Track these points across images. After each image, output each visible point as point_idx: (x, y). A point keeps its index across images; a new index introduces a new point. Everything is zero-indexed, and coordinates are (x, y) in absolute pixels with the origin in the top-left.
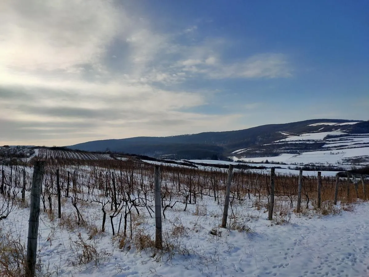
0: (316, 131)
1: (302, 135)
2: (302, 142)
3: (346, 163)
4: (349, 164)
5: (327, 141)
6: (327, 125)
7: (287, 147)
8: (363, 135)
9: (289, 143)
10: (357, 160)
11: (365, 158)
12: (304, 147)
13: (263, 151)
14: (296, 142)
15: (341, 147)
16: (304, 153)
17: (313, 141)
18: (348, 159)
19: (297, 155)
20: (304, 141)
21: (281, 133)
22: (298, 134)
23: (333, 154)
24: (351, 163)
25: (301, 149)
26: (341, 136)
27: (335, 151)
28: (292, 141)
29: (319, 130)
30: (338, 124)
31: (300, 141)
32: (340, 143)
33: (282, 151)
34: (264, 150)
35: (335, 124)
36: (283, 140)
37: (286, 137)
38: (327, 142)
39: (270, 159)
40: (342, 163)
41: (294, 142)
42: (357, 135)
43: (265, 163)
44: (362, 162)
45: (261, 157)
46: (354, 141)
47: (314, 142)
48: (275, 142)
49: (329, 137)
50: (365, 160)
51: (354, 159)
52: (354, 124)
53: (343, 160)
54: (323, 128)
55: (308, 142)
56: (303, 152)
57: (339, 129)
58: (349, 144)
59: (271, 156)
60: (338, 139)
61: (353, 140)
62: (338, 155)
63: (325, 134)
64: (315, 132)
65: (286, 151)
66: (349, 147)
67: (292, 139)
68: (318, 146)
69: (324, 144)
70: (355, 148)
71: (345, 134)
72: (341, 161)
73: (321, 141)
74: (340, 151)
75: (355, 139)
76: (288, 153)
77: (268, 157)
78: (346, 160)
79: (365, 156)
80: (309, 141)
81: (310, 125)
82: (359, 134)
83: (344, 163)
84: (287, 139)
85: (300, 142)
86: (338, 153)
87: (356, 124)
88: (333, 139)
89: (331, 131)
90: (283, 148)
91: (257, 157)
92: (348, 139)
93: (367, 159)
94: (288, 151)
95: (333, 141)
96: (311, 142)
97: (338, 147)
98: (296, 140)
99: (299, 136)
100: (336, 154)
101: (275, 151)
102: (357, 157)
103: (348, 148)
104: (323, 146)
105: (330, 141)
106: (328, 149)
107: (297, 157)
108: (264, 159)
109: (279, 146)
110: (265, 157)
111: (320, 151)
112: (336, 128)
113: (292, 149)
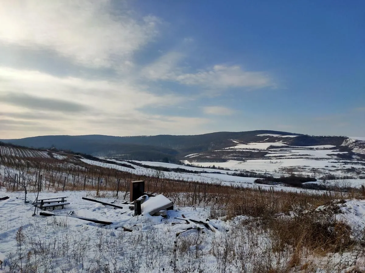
0: (262, 141)
1: (250, 144)
2: (248, 150)
3: (281, 172)
4: (284, 172)
5: (270, 150)
6: (271, 136)
7: (235, 155)
8: (300, 148)
9: (237, 150)
10: (291, 170)
11: (298, 168)
12: (249, 155)
13: (213, 156)
14: (244, 150)
15: (280, 157)
16: (248, 161)
17: (258, 150)
18: (284, 168)
19: (242, 162)
20: (250, 149)
21: (232, 141)
22: (246, 143)
23: (272, 163)
24: (285, 172)
25: (247, 157)
26: (282, 147)
27: (274, 160)
28: (240, 149)
29: (265, 140)
30: (280, 136)
31: (247, 149)
32: (280, 153)
33: (230, 158)
34: (214, 155)
35: (278, 136)
36: (233, 147)
37: (235, 145)
38: (269, 152)
39: (217, 165)
40: (278, 172)
41: (241, 150)
42: (296, 148)
43: (212, 168)
44: (294, 172)
45: (211, 162)
46: (292, 152)
47: (258, 151)
48: (226, 148)
49: (272, 147)
50: (297, 170)
51: (289, 168)
52: (294, 137)
53: (279, 169)
54: (268, 139)
55: (253, 151)
56: (248, 160)
57: (281, 141)
58: (287, 154)
59: (220, 162)
60: (279, 149)
61: (291, 151)
62: (277, 164)
63: (269, 144)
64: (261, 141)
65: (233, 158)
66: (287, 157)
67: (241, 147)
68: (261, 155)
69: (267, 153)
70: (291, 158)
71: (285, 146)
72: (277, 170)
73: (264, 150)
74: (279, 160)
75: (293, 151)
76: (235, 159)
77: (216, 162)
78: (282, 169)
79: (298, 166)
80: (254, 149)
81: (258, 135)
82: (297, 147)
83: (280, 172)
84: (236, 147)
85: (247, 150)
86: (277, 162)
87: (295, 137)
88: (275, 149)
89: (274, 142)
90: (231, 155)
91: (207, 162)
92: (287, 150)
93: (299, 169)
94: (235, 158)
95: (274, 151)
96: (256, 151)
97: (278, 156)
98: (244, 148)
99: (247, 144)
100: (275, 163)
101: (223, 158)
102: (291, 167)
103: (286, 158)
104: (265, 156)
105: (272, 151)
106: (269, 158)
107: (242, 163)
108: (211, 164)
109: (229, 153)
110: (214, 162)
111: (262, 159)
112: (279, 139)
113: (239, 156)
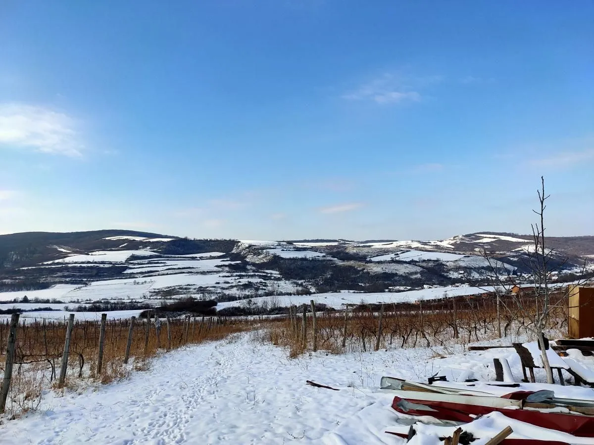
0: (116, 249)
1: (94, 253)
2: (92, 265)
3: (154, 297)
4: (159, 297)
5: (131, 263)
6: (132, 239)
7: (66, 274)
8: (178, 257)
9: (69, 265)
10: (169, 292)
11: (179, 289)
12: (95, 272)
13: (19, 279)
14: (83, 265)
15: (149, 274)
16: (93, 284)
17: (110, 263)
18: (157, 291)
19: (81, 287)
20: (96, 263)
21: (56, 249)
22: (87, 251)
23: (138, 283)
24: (160, 297)
25: (91, 276)
26: (151, 257)
27: (140, 280)
28: (76, 263)
29: (120, 247)
30: (147, 239)
31: (89, 262)
32: (149, 267)
33: (57, 280)
34: (21, 277)
35: (143, 240)
36: (60, 261)
37: (65, 255)
38: (131, 266)
39: (32, 295)
40: (149, 297)
41: (79, 265)
42: (171, 257)
43: (21, 302)
44: (174, 295)
45: (14, 290)
46: (167, 264)
47: (111, 265)
48: (45, 263)
49: (134, 257)
50: (178, 292)
51: (165, 290)
52: (168, 242)
53: (150, 292)
54: (126, 244)
55: (102, 266)
56: (93, 281)
57: (148, 248)
58: (160, 268)
59: (35, 289)
60: (146, 261)
61: (165, 263)
62: (145, 285)
63: (127, 254)
64: (113, 249)
65: (63, 279)
66: (160, 273)
67: (76, 259)
68: (116, 271)
69: (126, 268)
70: (167, 274)
71: (155, 255)
72: (148, 295)
73: (122, 264)
74: (148, 279)
75: (169, 263)
76: (67, 283)
77: (27, 290)
78: (154, 292)
79: (179, 285)
80: (103, 263)
81: (107, 238)
82: (173, 256)
83: (152, 298)
84: (67, 260)
85: (90, 265)
86: (145, 282)
87: (170, 241)
88: (139, 261)
89: (137, 249)
90: (59, 274)
91: (6, 291)
92: (160, 262)
93: (181, 291)
94: (67, 279)
95: (138, 264)
96: (106, 266)
97: (146, 273)
98: (84, 260)
99: (89, 254)
100: (143, 283)
101: (42, 280)
102: (169, 288)
103: (159, 275)
104: (125, 272)
105: (134, 264)
106: (131, 276)
107: (82, 289)
108: (20, 295)
109: (52, 271)
110: (22, 290)
111: (119, 279)
112: (144, 245)
113: (73, 276)
